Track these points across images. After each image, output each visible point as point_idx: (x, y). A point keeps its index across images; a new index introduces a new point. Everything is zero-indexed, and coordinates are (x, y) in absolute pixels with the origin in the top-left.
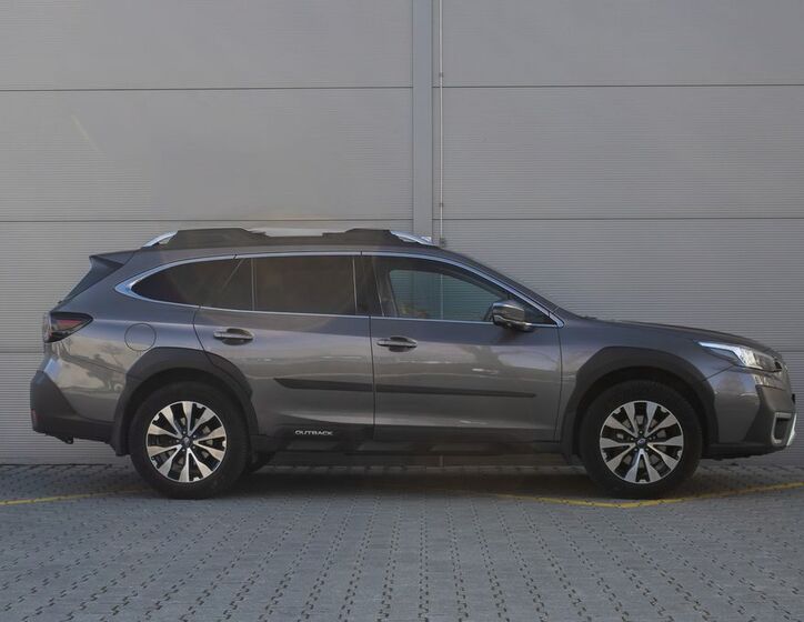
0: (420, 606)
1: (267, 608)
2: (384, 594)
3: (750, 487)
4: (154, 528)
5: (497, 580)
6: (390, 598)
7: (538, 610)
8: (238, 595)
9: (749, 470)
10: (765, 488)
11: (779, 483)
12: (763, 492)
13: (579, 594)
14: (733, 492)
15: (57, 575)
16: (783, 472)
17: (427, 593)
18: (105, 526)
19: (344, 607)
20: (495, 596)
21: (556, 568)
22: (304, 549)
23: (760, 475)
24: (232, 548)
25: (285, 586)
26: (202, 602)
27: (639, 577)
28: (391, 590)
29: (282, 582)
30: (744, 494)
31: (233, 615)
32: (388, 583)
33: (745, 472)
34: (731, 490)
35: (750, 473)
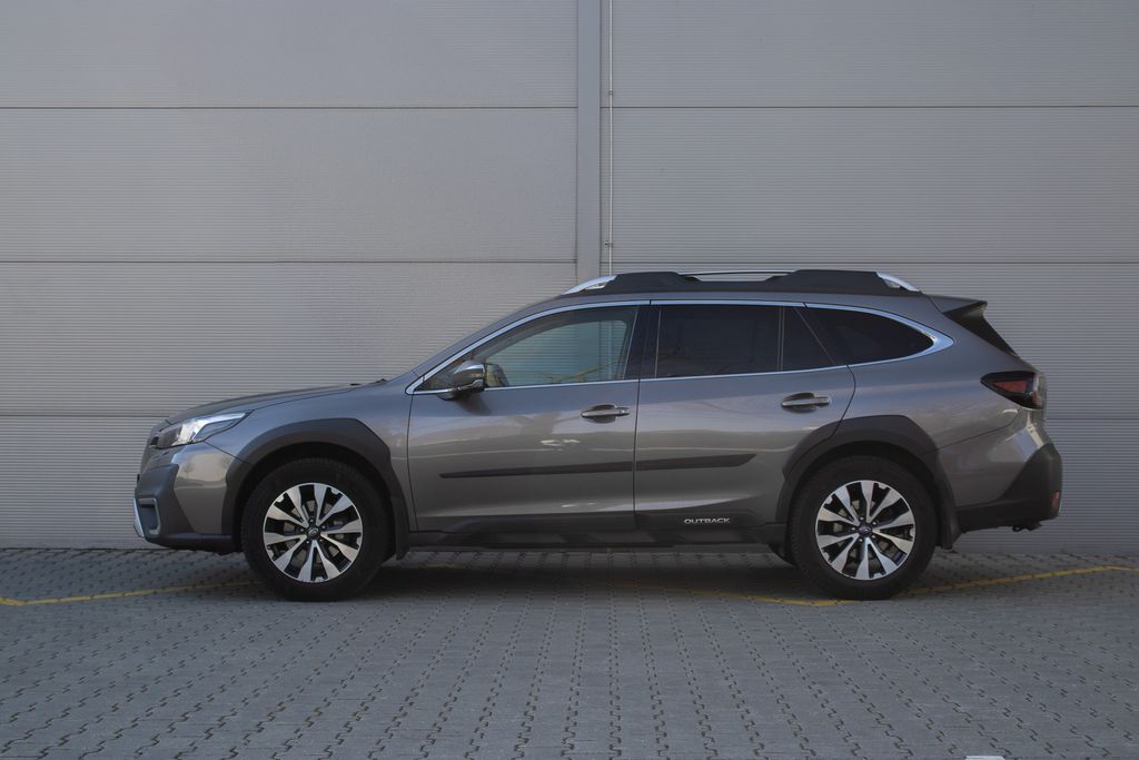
0: (567, 729)
1: (387, 731)
2: (526, 714)
3: (969, 581)
4: (263, 630)
5: (660, 697)
6: (532, 718)
7: (703, 734)
8: (355, 714)
9: (970, 559)
10: (986, 582)
11: (1005, 575)
12: (983, 588)
13: (753, 714)
14: (949, 587)
15: (144, 688)
16: (1012, 562)
17: (576, 713)
18: (206, 627)
19: (477, 730)
20: (655, 717)
21: (730, 682)
22: (438, 657)
23: (982, 566)
24: (353, 654)
25: (411, 704)
26: (312, 723)
27: (825, 693)
28: (534, 708)
29: (407, 699)
30: (961, 590)
31: (347, 739)
32: (532, 699)
33: (965, 562)
34: (947, 584)
35: (972, 563)
